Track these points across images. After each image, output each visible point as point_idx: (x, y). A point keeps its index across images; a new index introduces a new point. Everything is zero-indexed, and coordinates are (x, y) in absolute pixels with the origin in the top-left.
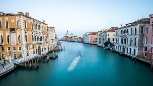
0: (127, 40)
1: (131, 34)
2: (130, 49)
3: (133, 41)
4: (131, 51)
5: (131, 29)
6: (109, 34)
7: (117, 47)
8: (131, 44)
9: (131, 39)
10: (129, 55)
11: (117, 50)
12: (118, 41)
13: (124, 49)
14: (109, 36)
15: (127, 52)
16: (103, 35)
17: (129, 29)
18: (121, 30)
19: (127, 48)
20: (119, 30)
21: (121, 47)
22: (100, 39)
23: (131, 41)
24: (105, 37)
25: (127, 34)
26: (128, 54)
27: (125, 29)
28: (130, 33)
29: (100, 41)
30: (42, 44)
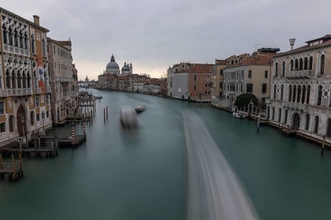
0: (309, 90)
1: (322, 72)
2: (317, 118)
3: (326, 94)
4: (320, 125)
5: (323, 56)
6: (250, 72)
7: (277, 111)
8: (319, 103)
9: (321, 87)
10: (313, 136)
11: (275, 122)
12: (279, 94)
13: (296, 118)
14: (250, 76)
15: (307, 128)
16: (233, 74)
17: (316, 56)
18: (292, 58)
19: (308, 117)
20: (284, 59)
21: (289, 112)
22: (221, 87)
23: (320, 93)
24: (240, 81)
25: (310, 73)
26: (308, 134)
27: (302, 56)
28: (317, 70)
29: (221, 93)
30: (31, 99)
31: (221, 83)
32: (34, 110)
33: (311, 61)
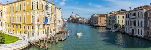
0: (136, 22)
1: (139, 17)
2: (138, 30)
3: (140, 23)
4: (139, 32)
5: (139, 12)
7: (127, 28)
8: (139, 26)
9: (139, 21)
10: (138, 35)
11: (127, 32)
12: (127, 23)
13: (133, 30)
14: (118, 18)
15: (136, 33)
16: (113, 17)
17: (137, 12)
18: (130, 12)
19: (136, 29)
20: (128, 13)
21: (131, 28)
24: (115, 19)
25: (136, 17)
26: (137, 35)
27: (133, 12)
29: (109, 24)
30: (51, 25)
31: (109, 20)
32: (51, 28)
33: (136, 14)
